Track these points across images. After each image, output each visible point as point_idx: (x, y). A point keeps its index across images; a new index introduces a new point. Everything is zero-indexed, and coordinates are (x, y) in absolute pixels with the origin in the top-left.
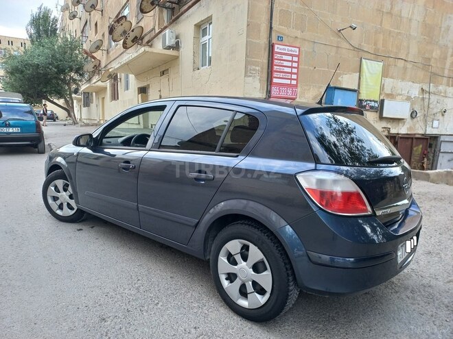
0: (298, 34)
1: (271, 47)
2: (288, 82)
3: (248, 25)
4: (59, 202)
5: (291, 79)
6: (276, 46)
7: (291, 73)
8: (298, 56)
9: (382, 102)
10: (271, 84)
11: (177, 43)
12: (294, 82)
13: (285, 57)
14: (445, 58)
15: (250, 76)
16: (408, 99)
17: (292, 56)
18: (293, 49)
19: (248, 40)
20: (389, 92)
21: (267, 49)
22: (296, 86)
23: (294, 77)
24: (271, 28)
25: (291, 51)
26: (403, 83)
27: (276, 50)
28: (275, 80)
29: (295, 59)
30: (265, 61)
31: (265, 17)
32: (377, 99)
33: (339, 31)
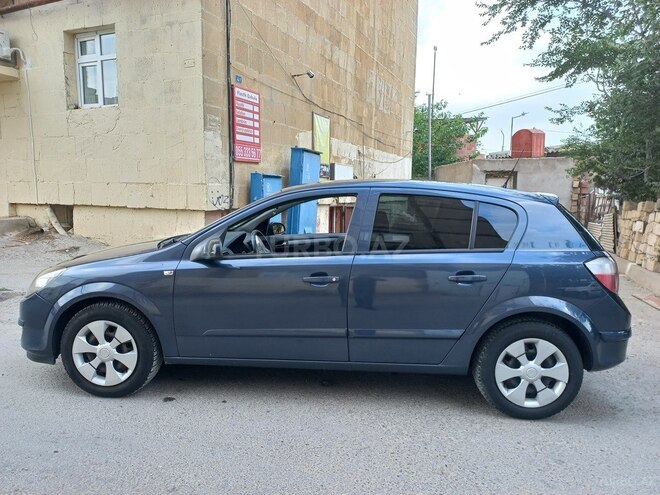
0: (255, 74)
1: (230, 90)
2: (250, 139)
3: (204, 56)
4: (96, 362)
5: (254, 136)
6: (236, 90)
7: (254, 128)
8: (258, 105)
9: (332, 167)
10: (234, 142)
11: (15, 55)
12: (257, 140)
13: (246, 106)
14: (371, 118)
15: (210, 130)
16: (350, 162)
17: (253, 104)
18: (254, 95)
19: (206, 77)
20: (335, 155)
21: (226, 92)
22: (259, 145)
23: (257, 133)
24: (229, 63)
25: (251, 97)
26: (346, 144)
27: (237, 95)
28: (238, 137)
29: (256, 109)
30: (226, 109)
31: (222, 46)
32: (328, 164)
33: (293, 77)
